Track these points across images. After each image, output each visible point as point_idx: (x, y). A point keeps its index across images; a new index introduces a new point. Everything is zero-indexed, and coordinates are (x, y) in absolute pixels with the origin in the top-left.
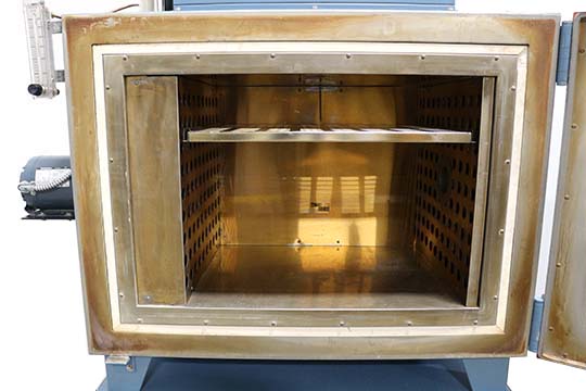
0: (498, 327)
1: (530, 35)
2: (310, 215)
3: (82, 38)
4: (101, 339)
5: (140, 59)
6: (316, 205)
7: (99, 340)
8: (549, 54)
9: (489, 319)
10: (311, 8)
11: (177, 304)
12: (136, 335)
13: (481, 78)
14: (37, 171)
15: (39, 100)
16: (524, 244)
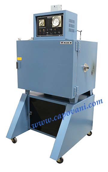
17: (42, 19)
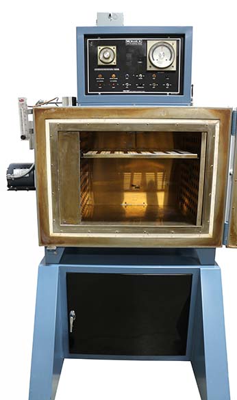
0: (210, 235)
1: (220, 115)
2: (130, 191)
3: (41, 117)
4: (44, 239)
5: (64, 125)
6: (133, 186)
7: (44, 240)
8: (228, 122)
9: (206, 231)
10: (133, 105)
11: (77, 224)
12: (59, 237)
13: (201, 133)
14: (14, 170)
15: (24, 141)
16: (220, 199)
17: (112, 43)
